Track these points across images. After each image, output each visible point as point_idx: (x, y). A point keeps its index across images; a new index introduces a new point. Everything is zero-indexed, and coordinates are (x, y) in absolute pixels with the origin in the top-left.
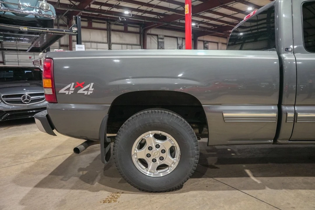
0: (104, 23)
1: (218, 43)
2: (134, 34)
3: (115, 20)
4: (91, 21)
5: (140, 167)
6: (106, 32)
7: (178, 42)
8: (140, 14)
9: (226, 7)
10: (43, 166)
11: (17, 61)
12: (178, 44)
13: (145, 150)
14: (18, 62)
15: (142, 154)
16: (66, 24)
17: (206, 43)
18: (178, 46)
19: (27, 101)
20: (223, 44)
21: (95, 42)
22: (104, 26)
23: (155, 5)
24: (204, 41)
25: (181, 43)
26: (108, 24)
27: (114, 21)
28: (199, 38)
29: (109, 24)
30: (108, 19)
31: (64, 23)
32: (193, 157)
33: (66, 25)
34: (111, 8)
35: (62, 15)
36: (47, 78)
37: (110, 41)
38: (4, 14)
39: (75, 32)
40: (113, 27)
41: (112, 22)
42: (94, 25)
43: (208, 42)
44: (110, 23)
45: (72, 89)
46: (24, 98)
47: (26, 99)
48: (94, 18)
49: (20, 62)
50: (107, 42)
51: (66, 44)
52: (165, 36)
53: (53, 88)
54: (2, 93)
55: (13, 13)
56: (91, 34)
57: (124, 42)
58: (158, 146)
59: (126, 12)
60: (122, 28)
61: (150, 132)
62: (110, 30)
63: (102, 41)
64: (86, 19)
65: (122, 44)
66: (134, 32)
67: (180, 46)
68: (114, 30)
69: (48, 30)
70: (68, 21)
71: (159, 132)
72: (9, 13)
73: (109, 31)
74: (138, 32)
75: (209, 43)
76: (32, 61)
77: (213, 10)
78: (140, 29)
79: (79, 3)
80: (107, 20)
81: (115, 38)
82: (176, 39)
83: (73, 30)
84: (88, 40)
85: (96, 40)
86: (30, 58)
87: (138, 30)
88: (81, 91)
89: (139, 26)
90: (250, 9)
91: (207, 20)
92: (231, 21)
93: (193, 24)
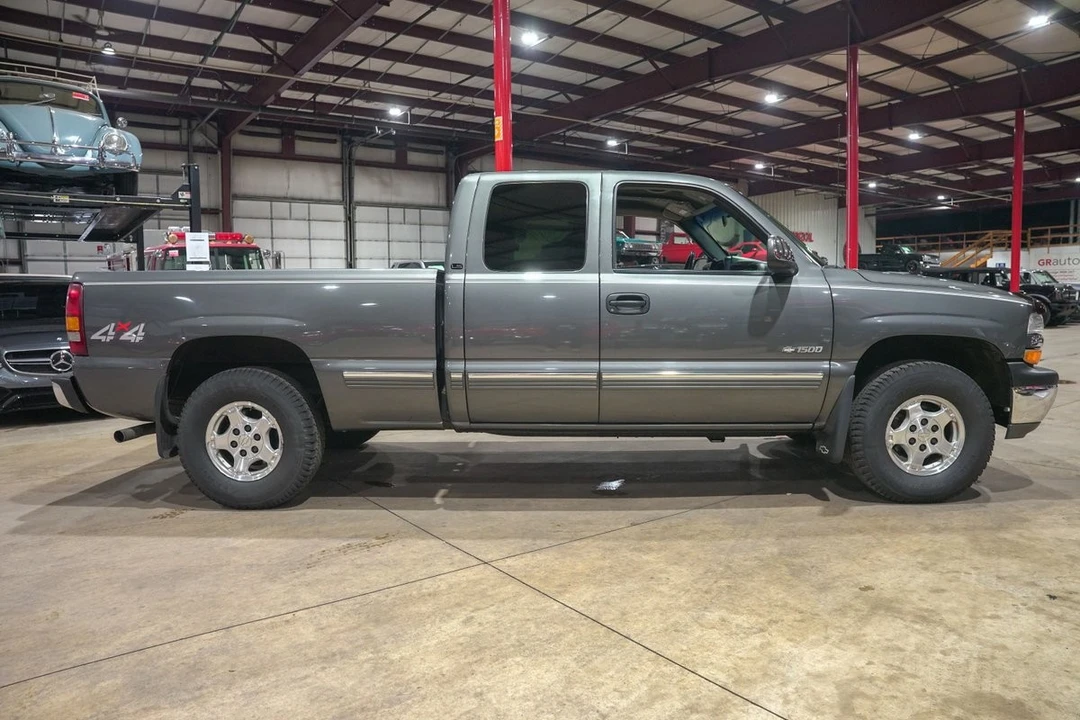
0: (334, 141)
2: (428, 174)
3: (364, 132)
4: (293, 135)
5: (223, 466)
6: (338, 167)
8: (439, 114)
9: (700, 93)
10: (73, 483)
11: (63, 258)
13: (229, 436)
14: (65, 261)
15: (223, 441)
16: (215, 147)
19: (63, 366)
21: (302, 200)
22: (334, 150)
23: (479, 90)
26: (345, 143)
27: (362, 134)
29: (348, 145)
30: (345, 130)
31: (206, 143)
32: (301, 446)
33: (212, 148)
34: (347, 99)
35: (203, 120)
36: (73, 315)
37: (351, 196)
38: (18, 166)
39: (186, 203)
40: (361, 153)
41: (357, 139)
42: (302, 147)
44: (350, 142)
45: (111, 333)
46: (57, 358)
47: (62, 361)
48: (301, 127)
49: (70, 261)
50: (340, 197)
51: (213, 206)
53: (82, 331)
54: (6, 346)
55: (39, 163)
56: (292, 176)
57: (394, 199)
58: (248, 428)
59: (395, 111)
60: (388, 155)
61: (236, 404)
62: (350, 164)
63: (325, 196)
64: (276, 131)
65: (388, 205)
66: (427, 167)
68: (365, 164)
69: (118, 199)
70: (220, 137)
71: (250, 404)
72: (31, 163)
73: (348, 166)
74: (442, 168)
76: (105, 259)
77: (664, 101)
78: (448, 157)
79: (251, 86)
80: (342, 132)
81: (365, 187)
83: (180, 197)
84: (281, 193)
85: (307, 195)
86: (100, 249)
87: (439, 160)
88: (125, 337)
89: (443, 148)
90: (772, 98)
91: (654, 131)
92: (730, 133)
93: (612, 143)
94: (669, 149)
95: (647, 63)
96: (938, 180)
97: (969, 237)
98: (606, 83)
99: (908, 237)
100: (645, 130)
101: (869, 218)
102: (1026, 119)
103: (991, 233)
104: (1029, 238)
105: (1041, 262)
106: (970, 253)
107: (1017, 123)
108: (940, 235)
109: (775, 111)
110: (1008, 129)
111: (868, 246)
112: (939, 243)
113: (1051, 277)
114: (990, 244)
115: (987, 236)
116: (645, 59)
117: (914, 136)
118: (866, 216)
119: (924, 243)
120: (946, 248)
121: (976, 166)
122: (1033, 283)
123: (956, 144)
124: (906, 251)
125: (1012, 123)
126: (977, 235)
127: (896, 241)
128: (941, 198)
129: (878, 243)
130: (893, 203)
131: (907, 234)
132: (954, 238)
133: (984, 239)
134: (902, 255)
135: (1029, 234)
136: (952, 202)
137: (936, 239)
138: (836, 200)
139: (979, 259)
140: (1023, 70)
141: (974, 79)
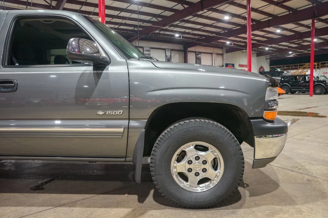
1: (212, 54)
7: (167, 53)
8: (117, 26)
12: (166, 56)
17: (198, 54)
18: (166, 58)
20: (218, 55)
23: (127, 17)
24: (195, 52)
25: (170, 55)
28: (189, 49)
43: (200, 53)
52: (152, 48)
67: (169, 58)
75: (202, 54)
82: (164, 51)
90: (227, 18)
91: (190, 31)
92: (216, 31)
93: (177, 35)
94: (197, 37)
95: (180, 5)
96: (289, 47)
97: (300, 66)
98: (168, 14)
99: (281, 66)
100: (187, 31)
101: (267, 60)
102: (315, 24)
103: (307, 64)
104: (320, 65)
105: (324, 73)
106: (300, 71)
107: (312, 25)
108: (290, 65)
109: (229, 23)
110: (309, 27)
111: (267, 69)
112: (290, 68)
113: (326, 78)
114: (307, 68)
115: (306, 65)
116: (179, 4)
117: (278, 31)
118: (266, 59)
119: (285, 68)
120: (292, 69)
121: (301, 41)
122: (320, 80)
123: (293, 34)
124: (279, 70)
125: (311, 25)
126: (303, 65)
127: (276, 67)
128: (290, 53)
129: (270, 68)
130: (274, 55)
131: (280, 65)
132: (295, 66)
133: (305, 66)
134: (277, 72)
135: (320, 64)
136: (294, 54)
137: (289, 66)
138: (256, 54)
139: (303, 72)
140: (315, 5)
141: (297, 8)
